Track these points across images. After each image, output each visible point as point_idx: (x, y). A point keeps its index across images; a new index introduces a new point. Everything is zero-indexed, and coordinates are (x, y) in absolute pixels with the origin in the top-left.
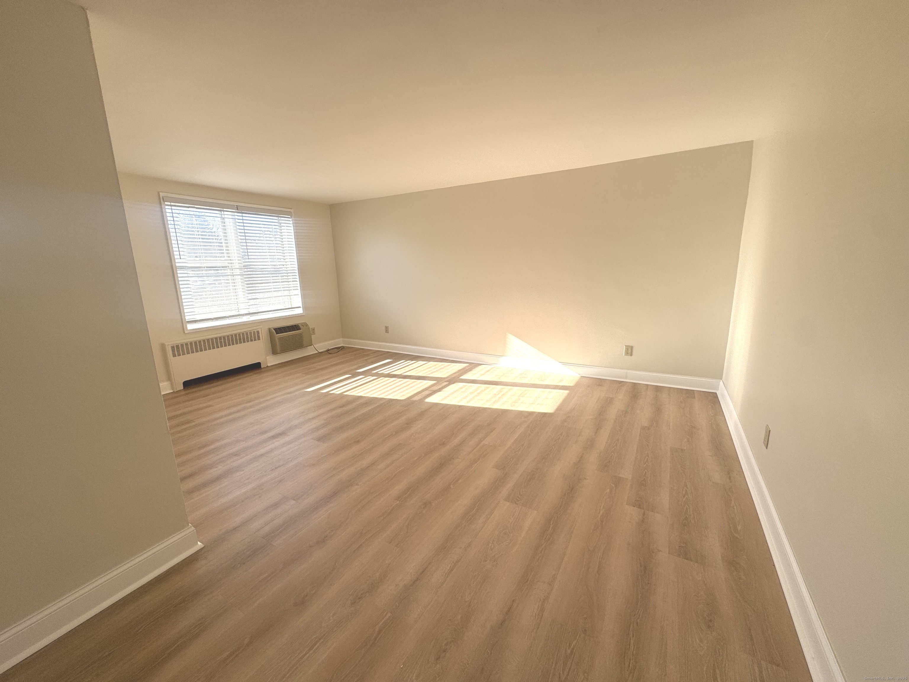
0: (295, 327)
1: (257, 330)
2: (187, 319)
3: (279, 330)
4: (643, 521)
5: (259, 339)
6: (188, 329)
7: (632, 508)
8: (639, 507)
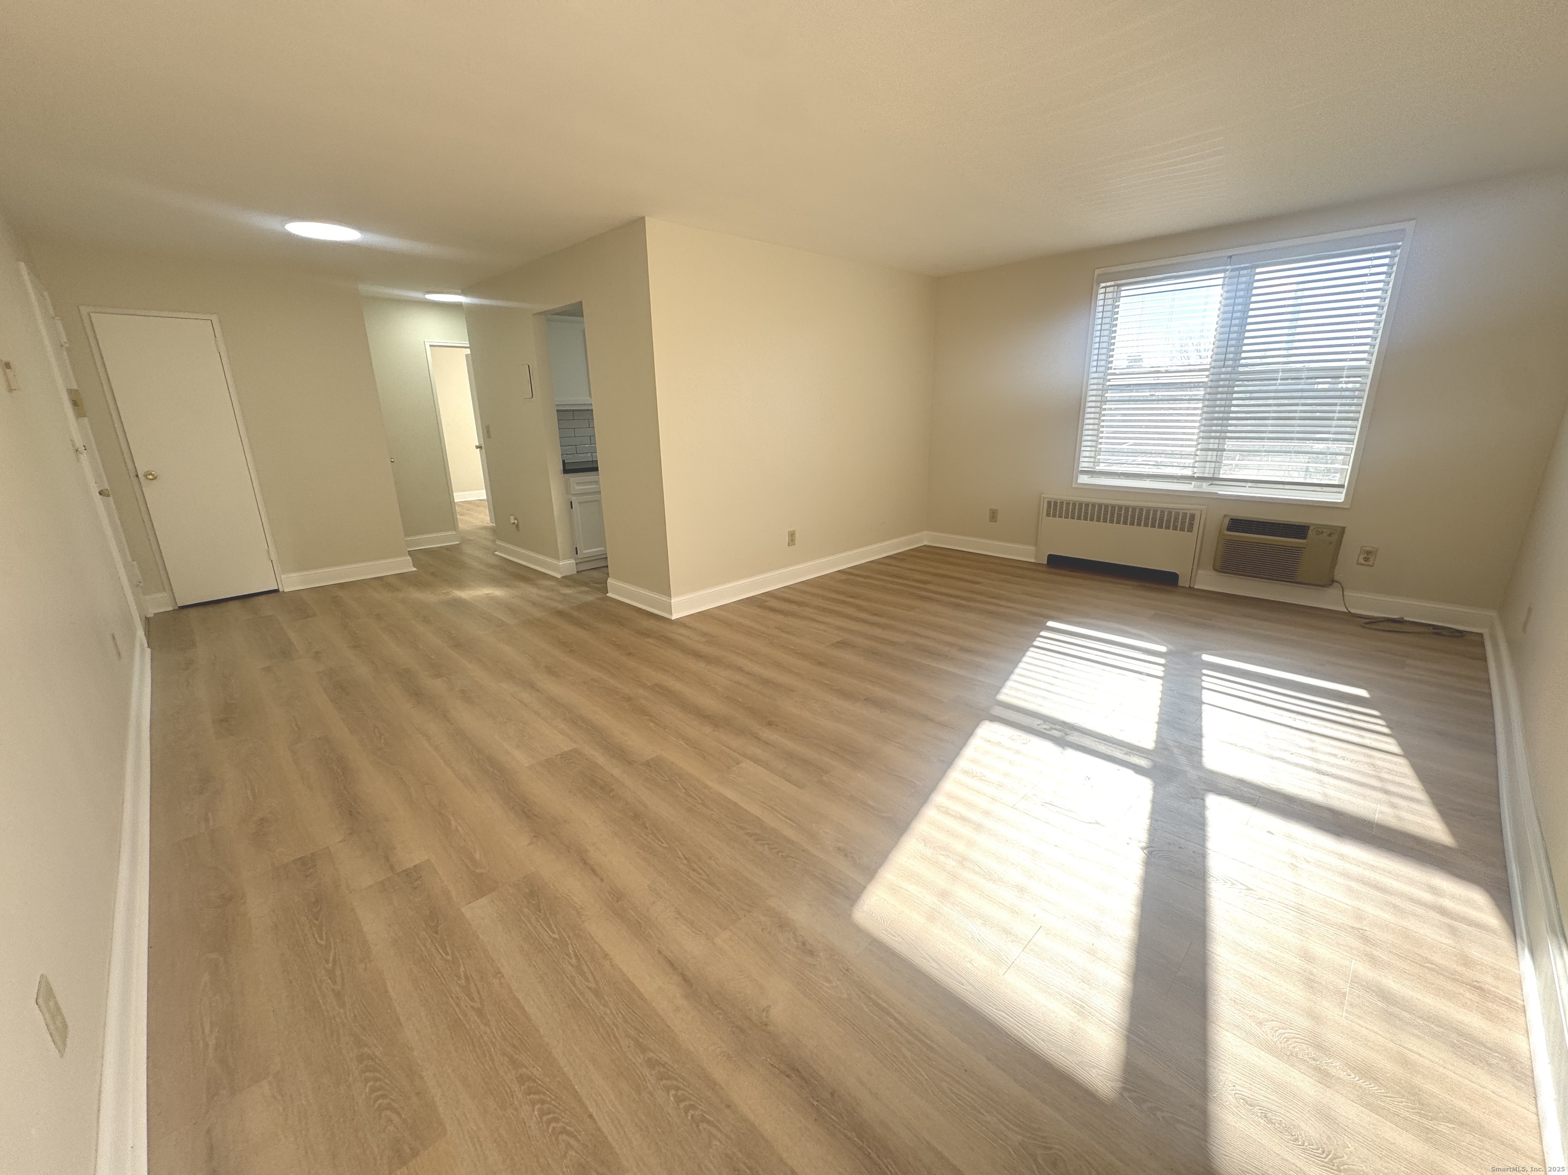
0: (1300, 531)
1: (1192, 512)
2: (1082, 467)
3: (1236, 524)
4: (387, 859)
5: (1190, 530)
6: (1078, 482)
7: (417, 862)
8: (407, 873)
